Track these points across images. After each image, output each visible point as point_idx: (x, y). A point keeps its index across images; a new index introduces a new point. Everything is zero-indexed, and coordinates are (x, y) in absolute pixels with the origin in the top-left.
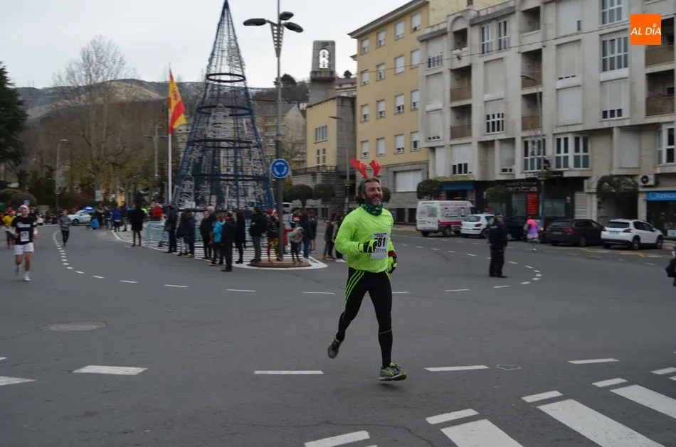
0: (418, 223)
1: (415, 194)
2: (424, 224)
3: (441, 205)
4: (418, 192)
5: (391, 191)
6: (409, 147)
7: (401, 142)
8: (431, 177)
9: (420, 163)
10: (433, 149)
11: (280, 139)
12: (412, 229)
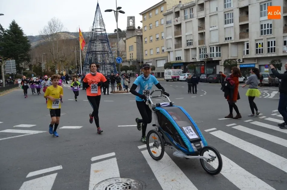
0: (165, 77)
1: (164, 68)
2: (167, 77)
3: (172, 71)
4: (164, 67)
5: (155, 66)
6: (161, 52)
7: (158, 50)
8: (169, 61)
9: (165, 57)
10: (169, 52)
11: (119, 50)
12: (163, 79)
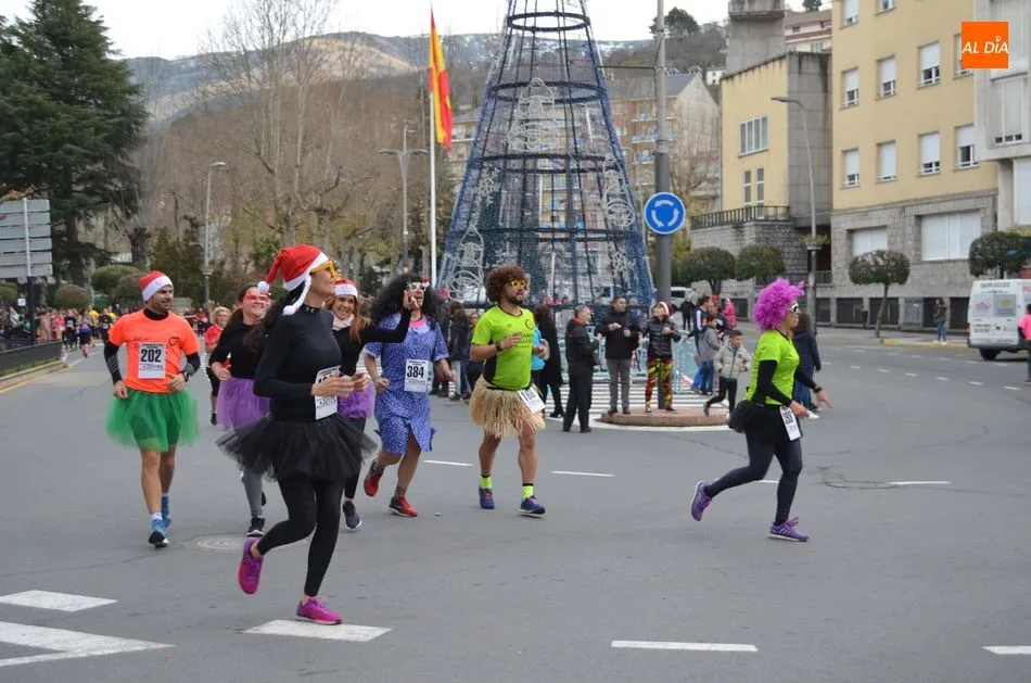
0: (972, 330)
1: (967, 265)
2: (986, 331)
3: (1025, 289)
4: (972, 259)
5: (911, 260)
6: (952, 160)
7: (932, 150)
8: (1003, 226)
9: (979, 196)
10: (1007, 164)
11: (664, 149)
12: (957, 342)
